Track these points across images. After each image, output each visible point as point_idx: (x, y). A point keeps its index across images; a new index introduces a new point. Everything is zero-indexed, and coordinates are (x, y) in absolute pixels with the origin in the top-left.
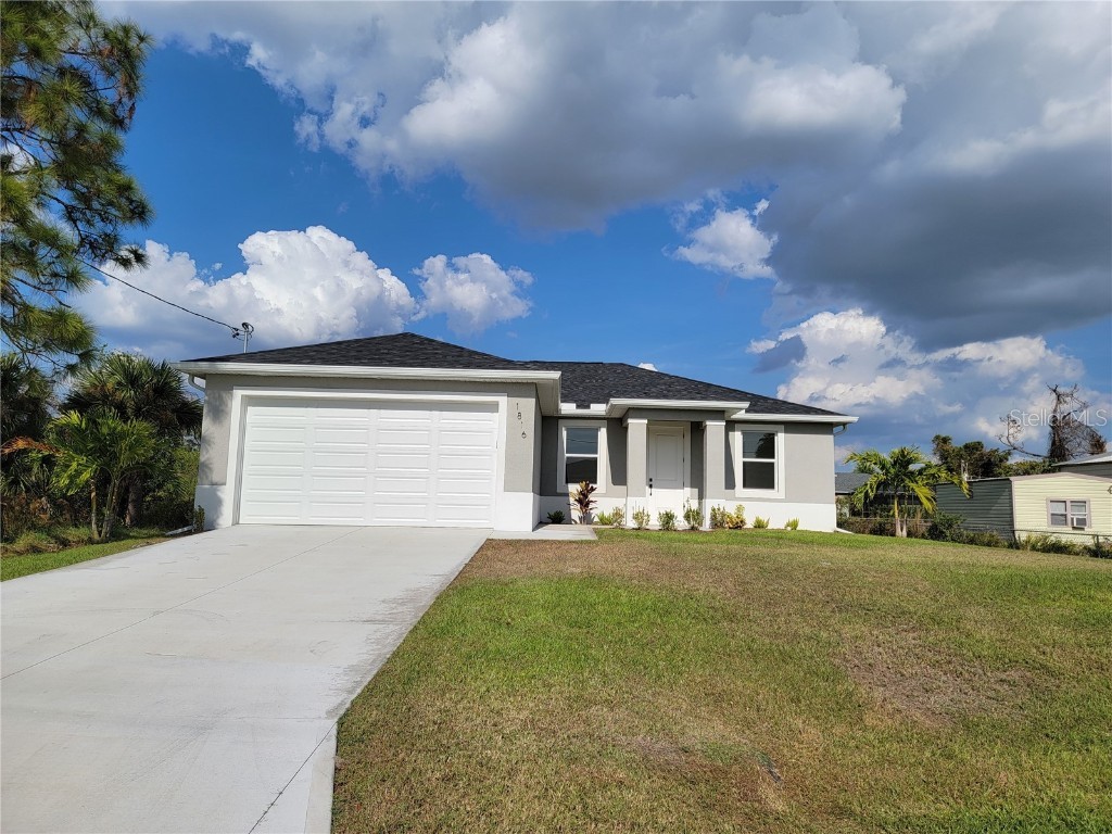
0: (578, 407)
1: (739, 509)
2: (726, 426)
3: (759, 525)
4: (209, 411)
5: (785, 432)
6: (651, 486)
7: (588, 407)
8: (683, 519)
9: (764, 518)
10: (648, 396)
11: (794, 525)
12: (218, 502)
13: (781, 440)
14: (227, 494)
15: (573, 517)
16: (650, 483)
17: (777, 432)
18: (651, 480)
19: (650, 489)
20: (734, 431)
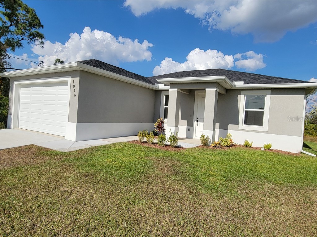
0: (165, 85)
5: (271, 94)
11: (268, 147)
14: (12, 117)
16: (197, 120)
17: (266, 94)
18: (198, 118)
19: (197, 122)
20: (240, 94)
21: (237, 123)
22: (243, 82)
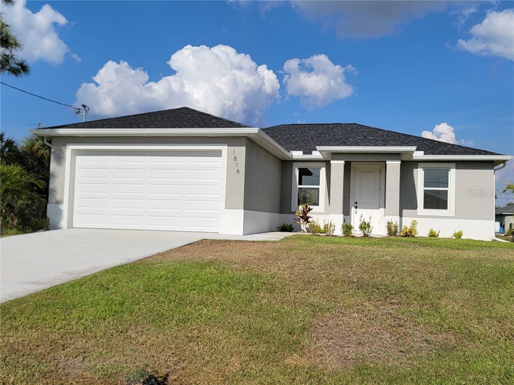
0: (304, 153)
1: (414, 223)
2: (401, 165)
3: (433, 235)
4: (54, 159)
5: (456, 169)
6: (356, 207)
7: (311, 154)
8: (358, 229)
9: (436, 230)
10: (345, 144)
11: (459, 235)
12: (60, 212)
13: (453, 173)
14: (64, 207)
15: (302, 228)
16: (356, 205)
17: (450, 168)
18: (356, 203)
19: (355, 209)
20: (417, 168)
21: (415, 207)
22: (423, 152)
